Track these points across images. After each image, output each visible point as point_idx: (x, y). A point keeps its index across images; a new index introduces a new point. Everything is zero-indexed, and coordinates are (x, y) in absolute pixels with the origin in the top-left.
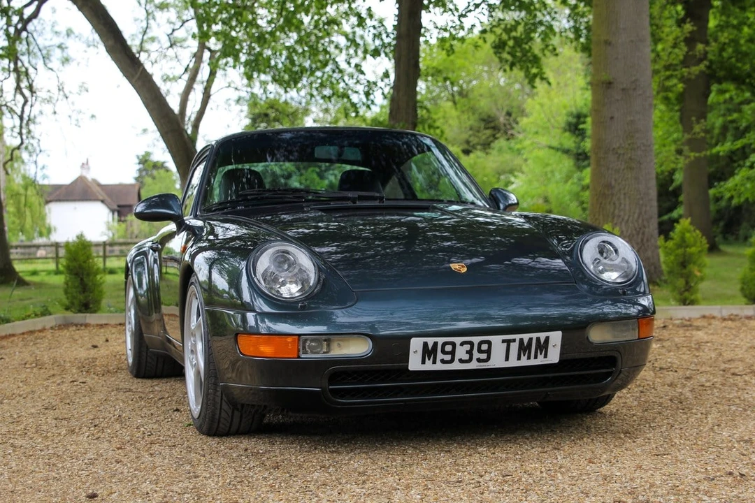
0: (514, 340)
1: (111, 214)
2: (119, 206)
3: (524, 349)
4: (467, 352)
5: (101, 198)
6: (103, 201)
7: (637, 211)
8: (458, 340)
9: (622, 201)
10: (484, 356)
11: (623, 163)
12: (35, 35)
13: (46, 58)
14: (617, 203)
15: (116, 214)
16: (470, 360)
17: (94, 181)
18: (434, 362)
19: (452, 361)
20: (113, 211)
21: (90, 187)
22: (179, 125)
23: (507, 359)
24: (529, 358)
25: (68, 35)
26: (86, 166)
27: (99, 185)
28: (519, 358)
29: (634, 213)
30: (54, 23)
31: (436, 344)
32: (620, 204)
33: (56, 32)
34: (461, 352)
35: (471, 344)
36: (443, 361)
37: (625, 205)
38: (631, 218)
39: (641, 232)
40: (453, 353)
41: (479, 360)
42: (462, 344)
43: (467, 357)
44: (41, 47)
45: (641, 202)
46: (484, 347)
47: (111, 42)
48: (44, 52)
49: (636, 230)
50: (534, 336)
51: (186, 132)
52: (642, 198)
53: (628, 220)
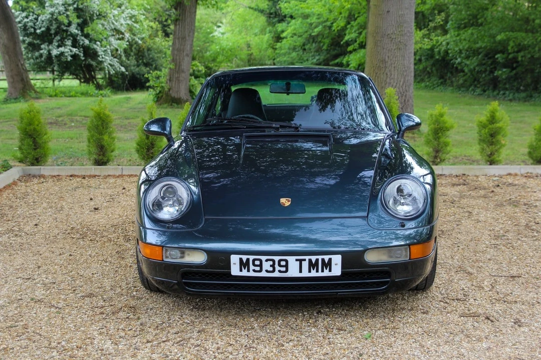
0: (305, 260)
3: (313, 265)
4: (271, 266)
7: (402, 80)
8: (263, 258)
9: (393, 73)
10: (283, 269)
11: (395, 45)
14: (389, 74)
16: (274, 271)
18: (248, 271)
19: (261, 271)
23: (301, 271)
24: (317, 271)
28: (310, 271)
29: (400, 81)
31: (248, 260)
32: (391, 75)
34: (267, 266)
35: (273, 261)
36: (254, 271)
37: (394, 75)
38: (398, 85)
39: (404, 94)
40: (261, 265)
41: (280, 271)
42: (267, 260)
43: (271, 269)
45: (405, 74)
46: (283, 263)
49: (401, 93)
50: (320, 257)
52: (406, 71)
53: (396, 86)
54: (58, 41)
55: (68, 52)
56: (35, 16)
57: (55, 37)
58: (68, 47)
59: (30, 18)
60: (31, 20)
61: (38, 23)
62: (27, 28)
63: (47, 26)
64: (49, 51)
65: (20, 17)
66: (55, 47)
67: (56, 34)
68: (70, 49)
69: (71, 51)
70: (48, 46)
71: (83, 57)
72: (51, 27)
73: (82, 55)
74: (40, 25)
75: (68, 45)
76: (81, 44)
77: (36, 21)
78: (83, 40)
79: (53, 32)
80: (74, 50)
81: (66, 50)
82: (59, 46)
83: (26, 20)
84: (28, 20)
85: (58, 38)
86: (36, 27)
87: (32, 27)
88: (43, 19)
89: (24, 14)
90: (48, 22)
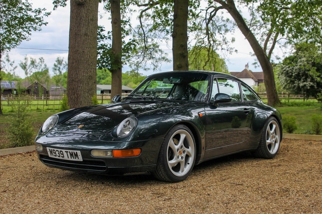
1: (255, 83)
2: (258, 80)
5: (252, 77)
6: (252, 78)
12: (216, 22)
13: (220, 30)
15: (257, 83)
17: (250, 71)
20: (256, 82)
21: (248, 73)
22: (263, 53)
25: (227, 21)
26: (247, 66)
27: (252, 72)
30: (222, 17)
33: (223, 20)
44: (217, 26)
47: (239, 23)
48: (219, 28)
51: (266, 55)
54: (304, 79)
55: (308, 84)
56: (293, 67)
57: (302, 77)
58: (308, 82)
59: (291, 68)
60: (290, 69)
61: (294, 70)
62: (288, 73)
63: (299, 72)
64: (299, 84)
65: (285, 68)
66: (302, 82)
67: (303, 76)
68: (309, 83)
69: (310, 84)
70: (298, 82)
71: (317, 87)
72: (300, 72)
73: (316, 86)
74: (294, 71)
75: (308, 81)
76: (315, 80)
77: (293, 69)
78: (316, 78)
79: (301, 75)
80: (311, 83)
81: (307, 84)
82: (303, 82)
83: (288, 69)
84: (289, 69)
85: (304, 77)
86: (293, 73)
87: (290, 72)
88: (296, 68)
89: (287, 66)
90: (298, 70)
